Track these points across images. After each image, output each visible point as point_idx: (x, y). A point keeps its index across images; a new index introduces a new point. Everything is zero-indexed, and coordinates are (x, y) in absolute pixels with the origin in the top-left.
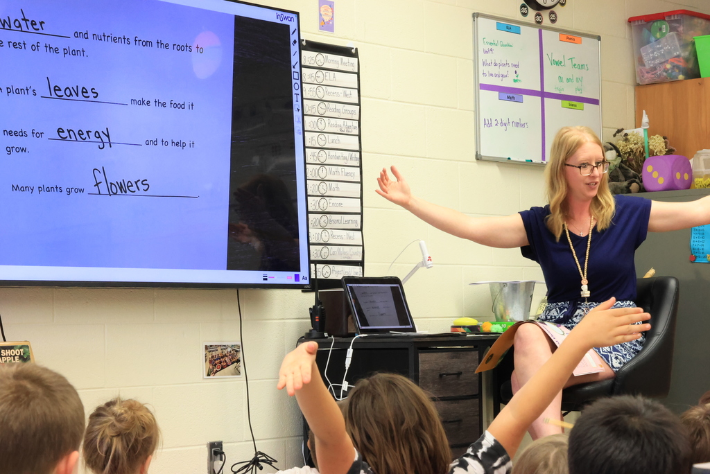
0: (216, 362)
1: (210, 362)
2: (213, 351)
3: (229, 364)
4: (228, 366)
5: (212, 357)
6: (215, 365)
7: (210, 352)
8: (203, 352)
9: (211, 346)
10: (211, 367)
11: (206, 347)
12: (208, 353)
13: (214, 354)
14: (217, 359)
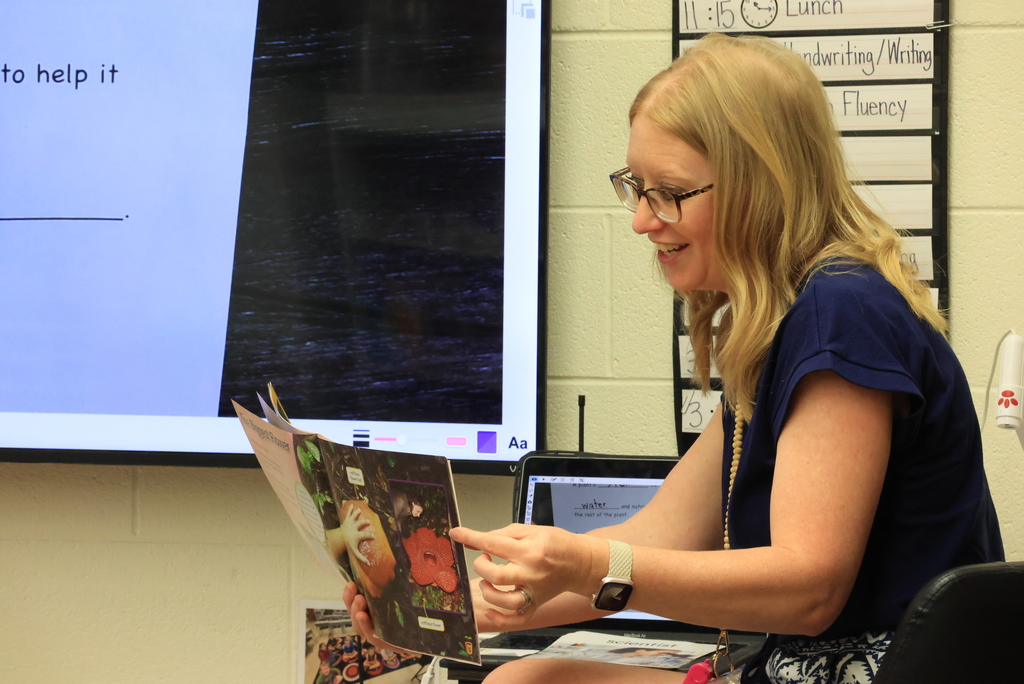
0: (346, 657)
1: (324, 655)
2: (339, 625)
3: (390, 664)
4: (385, 670)
5: (333, 642)
6: (342, 666)
7: (323, 627)
8: (300, 627)
9: (329, 612)
10: (326, 670)
11: (311, 615)
12: (316, 632)
13: (338, 633)
14: (349, 650)
